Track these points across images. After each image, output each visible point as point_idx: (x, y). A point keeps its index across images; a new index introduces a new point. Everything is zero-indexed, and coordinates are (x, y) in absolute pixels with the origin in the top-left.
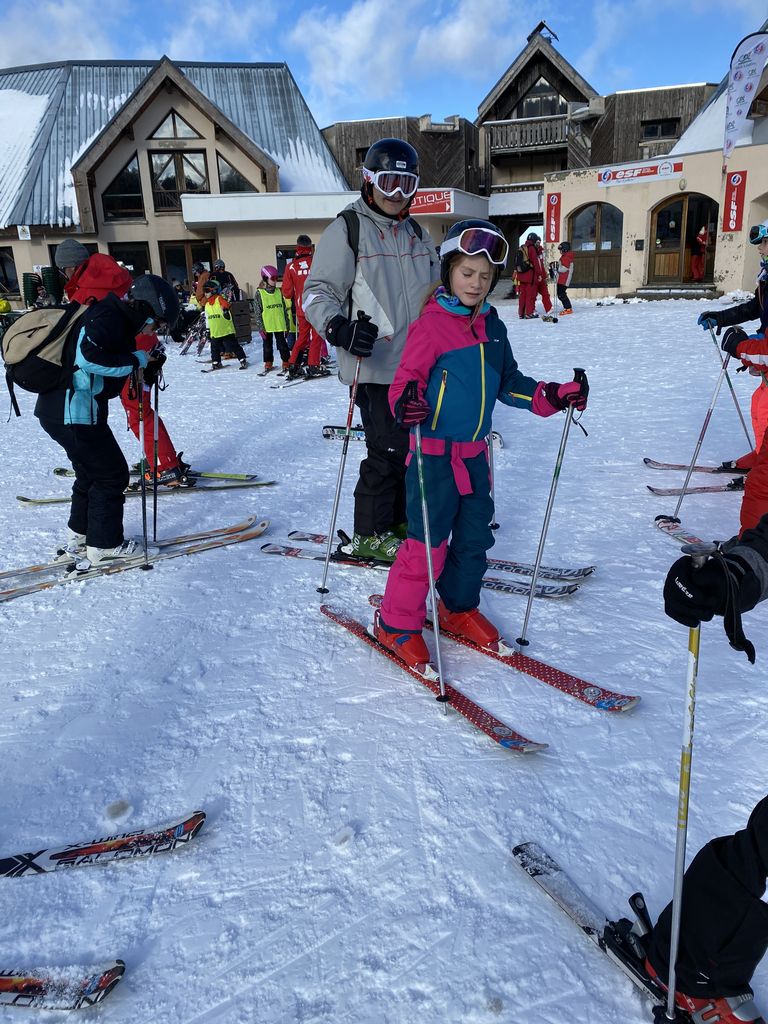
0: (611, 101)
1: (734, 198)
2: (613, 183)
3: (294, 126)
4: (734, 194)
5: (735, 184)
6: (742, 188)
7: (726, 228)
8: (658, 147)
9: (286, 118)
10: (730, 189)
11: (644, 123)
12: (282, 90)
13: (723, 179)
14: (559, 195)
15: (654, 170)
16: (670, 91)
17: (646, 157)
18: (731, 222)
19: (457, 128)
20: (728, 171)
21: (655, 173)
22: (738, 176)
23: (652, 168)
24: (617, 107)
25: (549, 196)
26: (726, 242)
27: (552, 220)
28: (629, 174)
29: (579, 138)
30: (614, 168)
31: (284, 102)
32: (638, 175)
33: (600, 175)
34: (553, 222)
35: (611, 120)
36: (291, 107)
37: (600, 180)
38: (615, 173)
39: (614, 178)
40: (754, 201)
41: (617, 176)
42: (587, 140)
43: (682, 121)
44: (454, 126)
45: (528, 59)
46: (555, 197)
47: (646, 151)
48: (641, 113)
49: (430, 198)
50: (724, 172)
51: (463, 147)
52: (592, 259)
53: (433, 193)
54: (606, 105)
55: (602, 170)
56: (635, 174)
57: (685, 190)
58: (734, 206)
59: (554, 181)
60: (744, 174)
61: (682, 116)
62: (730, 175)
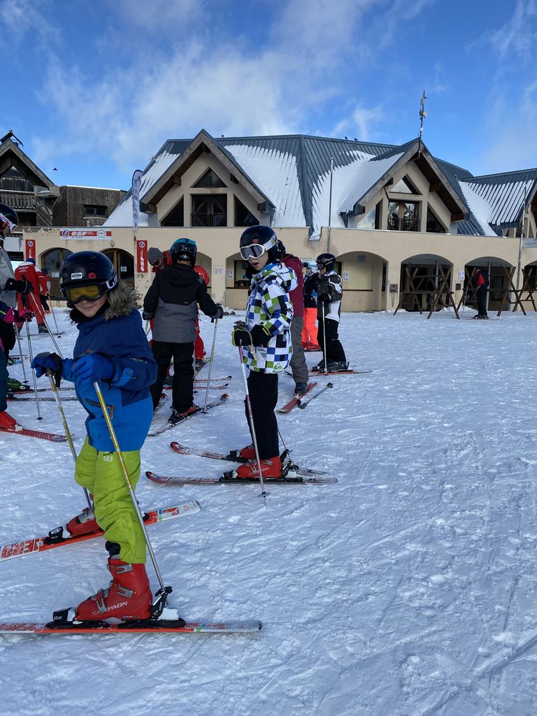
0: (63, 190)
1: (142, 255)
2: (69, 238)
4: (142, 252)
5: (141, 247)
7: (139, 271)
8: (96, 221)
10: (139, 249)
11: (85, 206)
13: (135, 244)
14: (34, 241)
15: (95, 234)
16: (100, 190)
17: (88, 226)
18: (141, 267)
20: (137, 239)
22: (143, 243)
23: (93, 232)
24: (68, 194)
25: (27, 241)
26: (140, 278)
28: (79, 234)
29: (44, 208)
30: (70, 230)
32: (85, 235)
33: (61, 232)
35: (64, 201)
38: (70, 232)
39: (70, 235)
41: (72, 234)
42: (49, 210)
43: (108, 209)
45: (4, 151)
46: (31, 242)
47: (88, 222)
48: (84, 200)
50: (135, 239)
54: (60, 192)
55: (62, 229)
56: (83, 235)
57: (114, 247)
58: (142, 259)
59: (29, 232)
61: (108, 205)
62: (138, 242)
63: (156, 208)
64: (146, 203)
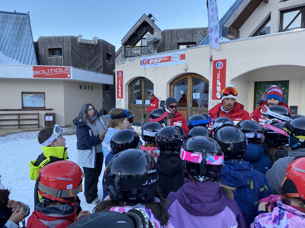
0: (164, 33)
1: (218, 78)
2: (148, 66)
3: (21, 37)
4: (219, 75)
5: (218, 68)
6: (223, 72)
9: (18, 34)
10: (215, 71)
11: (179, 44)
12: (22, 24)
13: (210, 65)
14: (122, 72)
15: (169, 59)
18: (218, 93)
19: (97, 43)
20: (214, 59)
21: (170, 60)
22: (221, 63)
23: (168, 57)
25: (118, 72)
27: (120, 86)
28: (156, 61)
29: (152, 50)
30: (148, 58)
31: (20, 28)
32: (161, 62)
33: (141, 61)
34: (120, 87)
35: (164, 42)
36: (23, 29)
37: (141, 64)
38: (149, 60)
39: (148, 63)
40: (232, 80)
41: (150, 62)
42: (155, 51)
44: (95, 42)
45: (141, 23)
46: (121, 73)
48: (178, 39)
49: (58, 70)
50: (211, 60)
51: (101, 51)
52: (141, 109)
53: (60, 68)
54: (162, 35)
55: (142, 59)
56: (159, 61)
57: (188, 72)
58: (219, 83)
59: (119, 64)
60: (224, 61)
61: (197, 41)
62: (215, 62)
63: (239, 32)
64: (229, 26)
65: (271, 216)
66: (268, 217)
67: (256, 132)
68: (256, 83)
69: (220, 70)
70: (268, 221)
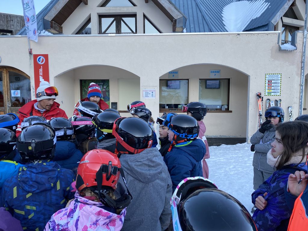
1: (41, 74)
4: (41, 70)
6: (46, 67)
10: (37, 67)
13: (30, 59)
20: (34, 53)
22: (42, 58)
40: (56, 77)
50: (30, 53)
58: (42, 79)
60: (46, 56)
61: (13, 30)
62: (36, 56)
63: (62, 28)
64: (50, 20)
65: (66, 211)
66: (63, 213)
67: (66, 130)
68: (81, 81)
69: (42, 65)
70: (63, 216)
